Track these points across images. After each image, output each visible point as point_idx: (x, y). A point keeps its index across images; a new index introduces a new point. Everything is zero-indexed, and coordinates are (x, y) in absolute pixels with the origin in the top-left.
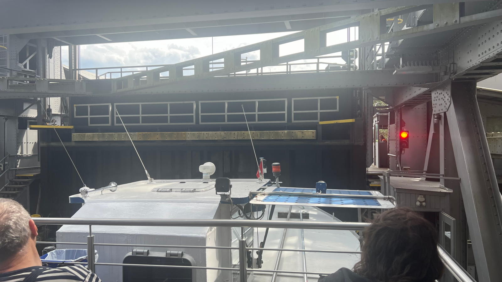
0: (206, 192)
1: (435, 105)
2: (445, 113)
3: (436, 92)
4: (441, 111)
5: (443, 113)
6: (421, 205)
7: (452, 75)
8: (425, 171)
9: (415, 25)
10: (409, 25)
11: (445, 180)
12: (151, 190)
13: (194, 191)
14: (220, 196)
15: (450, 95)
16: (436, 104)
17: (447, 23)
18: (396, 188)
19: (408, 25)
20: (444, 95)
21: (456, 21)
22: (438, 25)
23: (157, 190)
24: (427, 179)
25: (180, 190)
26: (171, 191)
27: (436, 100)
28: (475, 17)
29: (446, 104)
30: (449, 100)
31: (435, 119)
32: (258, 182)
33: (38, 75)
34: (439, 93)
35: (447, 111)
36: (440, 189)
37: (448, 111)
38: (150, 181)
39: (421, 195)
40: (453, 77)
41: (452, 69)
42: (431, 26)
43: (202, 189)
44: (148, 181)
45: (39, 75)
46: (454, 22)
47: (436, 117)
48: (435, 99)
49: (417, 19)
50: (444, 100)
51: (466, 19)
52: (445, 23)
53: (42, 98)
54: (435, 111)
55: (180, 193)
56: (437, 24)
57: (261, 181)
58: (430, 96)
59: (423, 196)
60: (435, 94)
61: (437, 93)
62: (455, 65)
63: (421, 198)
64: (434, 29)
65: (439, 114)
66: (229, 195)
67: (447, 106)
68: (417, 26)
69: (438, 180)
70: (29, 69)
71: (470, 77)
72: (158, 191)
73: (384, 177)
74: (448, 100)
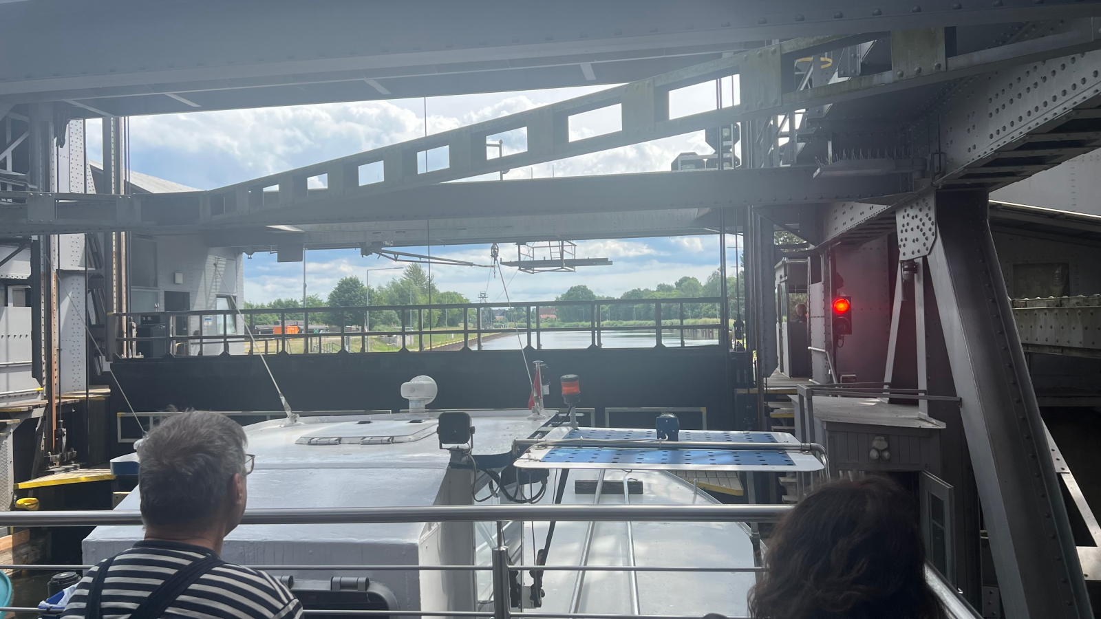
0: (417, 444)
1: (904, 241)
2: (925, 258)
3: (906, 214)
4: (917, 255)
5: (921, 259)
6: (880, 457)
7: (937, 176)
8: (886, 384)
9: (855, 72)
10: (844, 73)
11: (929, 402)
12: (294, 441)
13: (391, 441)
14: (448, 451)
15: (933, 220)
16: (906, 240)
17: (920, 70)
18: (827, 422)
19: (842, 72)
20: (921, 220)
21: (939, 66)
22: (902, 75)
23: (308, 440)
24: (892, 401)
25: (359, 440)
26: (340, 443)
27: (906, 231)
28: (978, 57)
29: (927, 239)
30: (933, 230)
31: (905, 272)
32: (531, 416)
33: (32, 183)
34: (911, 217)
35: (929, 254)
36: (920, 421)
37: (933, 252)
38: (291, 420)
39: (878, 435)
40: (939, 182)
41: (936, 164)
42: (888, 77)
43: (410, 437)
44: (287, 421)
45: (35, 184)
46: (934, 68)
47: (906, 267)
48: (904, 229)
49: (861, 61)
50: (921, 230)
51: (959, 61)
52: (916, 69)
53: (42, 237)
54: (904, 254)
55: (359, 447)
56: (899, 73)
57: (539, 414)
58: (892, 221)
59: (883, 438)
60: (904, 217)
61: (908, 215)
62: (942, 157)
63: (880, 443)
64: (895, 82)
65: (913, 260)
66: (469, 450)
67: (929, 244)
68: (860, 75)
69: (915, 403)
70: (13, 171)
71: (973, 181)
72: (310, 443)
73: (801, 398)
74: (930, 229)
